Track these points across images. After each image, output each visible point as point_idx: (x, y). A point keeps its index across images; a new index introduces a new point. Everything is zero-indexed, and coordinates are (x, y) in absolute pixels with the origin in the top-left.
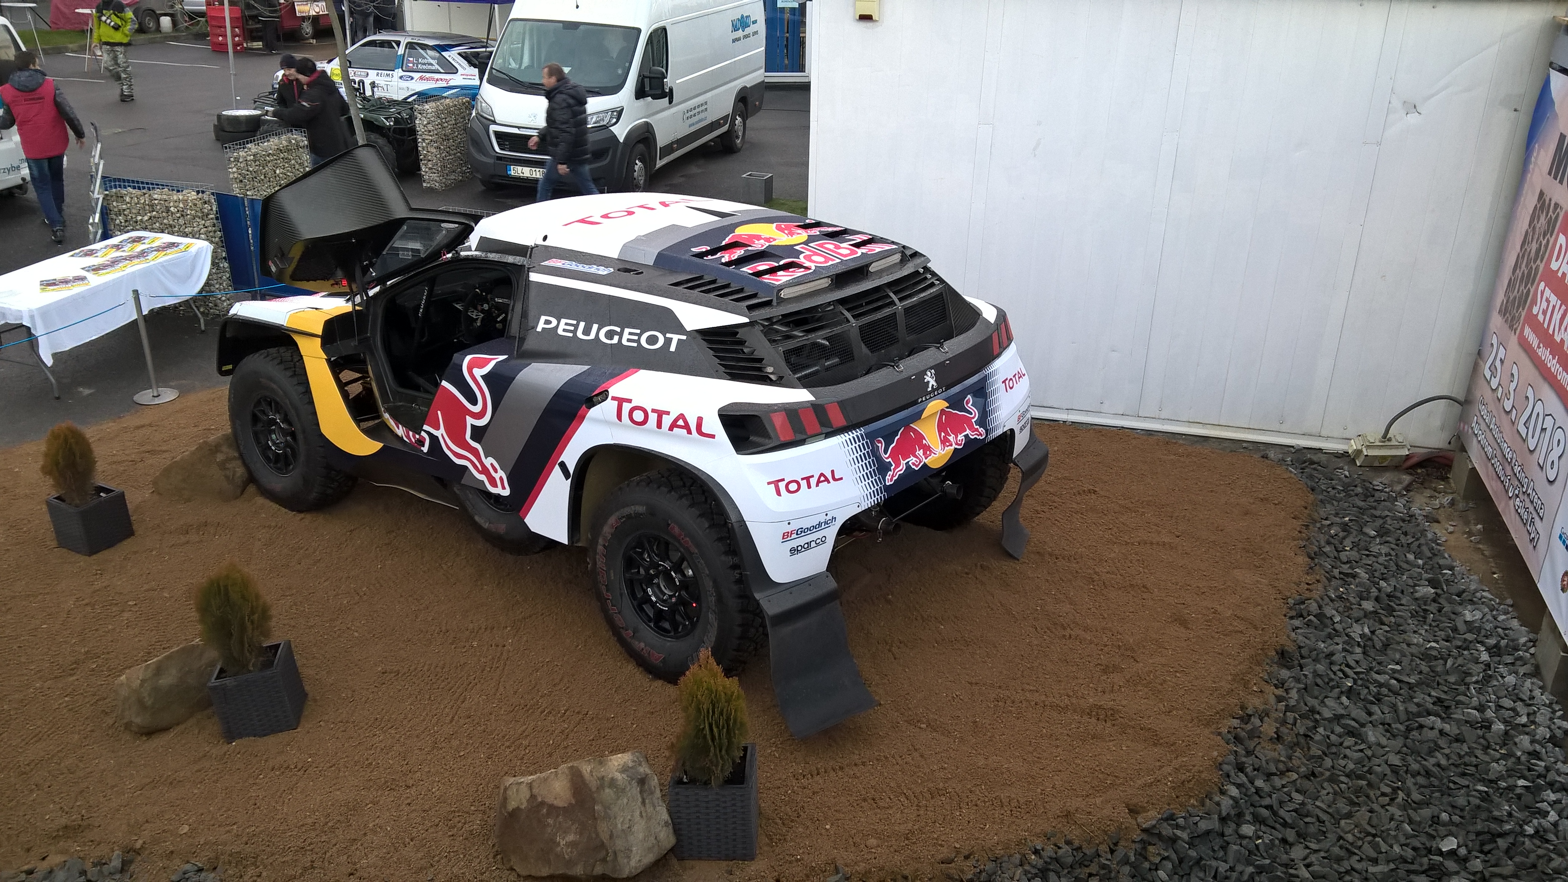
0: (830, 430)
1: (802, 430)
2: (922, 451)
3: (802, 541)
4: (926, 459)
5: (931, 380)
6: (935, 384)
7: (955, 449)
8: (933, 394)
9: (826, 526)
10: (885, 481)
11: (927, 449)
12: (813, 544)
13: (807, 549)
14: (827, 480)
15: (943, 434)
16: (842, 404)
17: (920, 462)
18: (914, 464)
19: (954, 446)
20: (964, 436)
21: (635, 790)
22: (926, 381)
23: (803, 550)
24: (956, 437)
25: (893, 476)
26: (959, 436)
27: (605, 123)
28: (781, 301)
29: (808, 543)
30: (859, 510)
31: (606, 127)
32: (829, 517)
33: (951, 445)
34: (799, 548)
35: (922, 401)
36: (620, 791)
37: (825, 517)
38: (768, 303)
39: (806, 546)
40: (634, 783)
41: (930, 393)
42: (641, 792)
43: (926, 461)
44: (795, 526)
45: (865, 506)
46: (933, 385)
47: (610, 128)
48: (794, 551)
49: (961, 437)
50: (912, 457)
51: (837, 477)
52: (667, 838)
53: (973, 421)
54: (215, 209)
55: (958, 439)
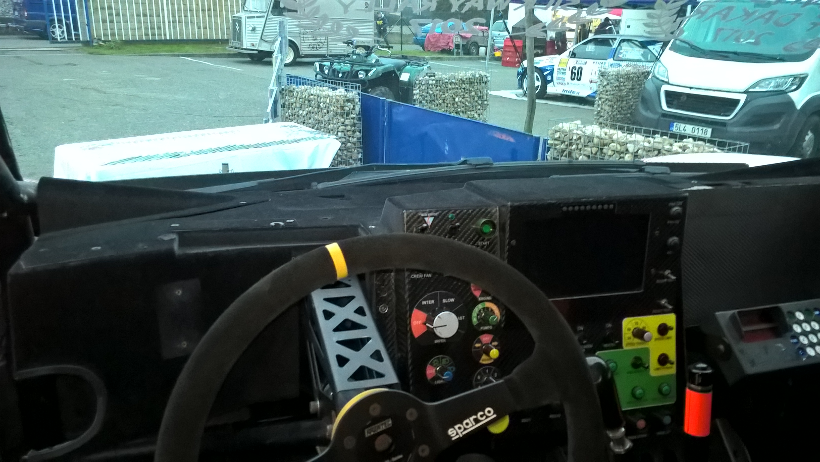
27: (784, 88)
31: (784, 92)
47: (789, 94)
54: (358, 108)
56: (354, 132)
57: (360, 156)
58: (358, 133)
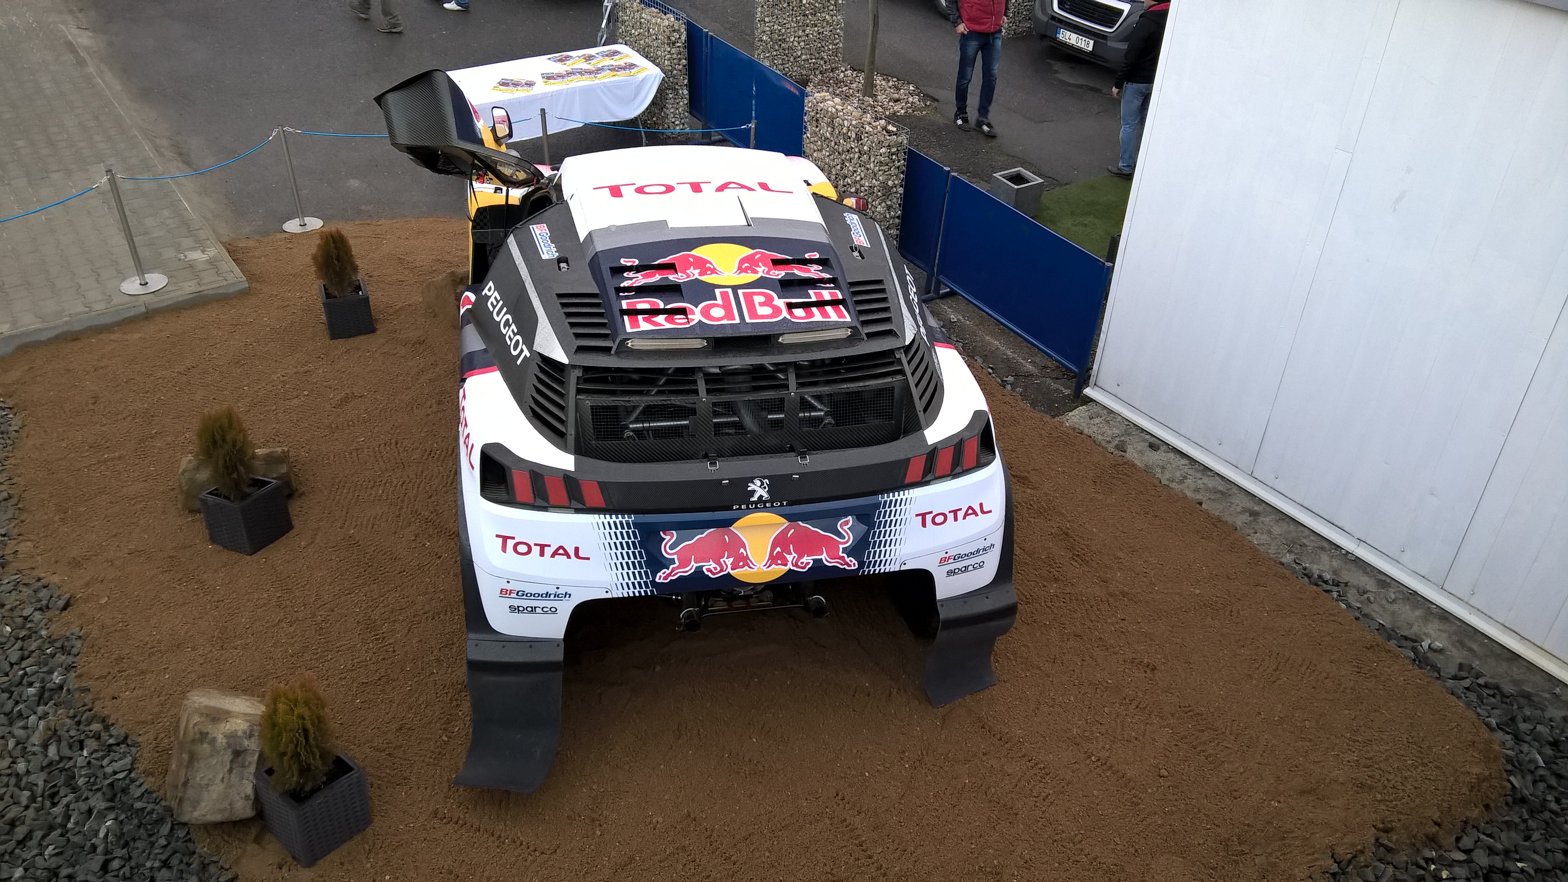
0: (580, 506)
1: (545, 498)
2: (731, 560)
3: (525, 603)
4: (732, 569)
5: (759, 490)
6: (766, 496)
7: (790, 569)
8: (761, 505)
9: (556, 598)
10: (654, 576)
11: (742, 560)
12: (538, 610)
13: (530, 612)
14: (567, 554)
15: (778, 549)
16: (604, 486)
17: (721, 571)
18: (709, 570)
19: (790, 566)
20: (814, 560)
21: (228, 757)
22: (749, 489)
23: (525, 611)
24: (801, 556)
25: (669, 575)
26: (805, 557)
28: (623, 350)
29: (532, 607)
30: (609, 596)
32: (562, 591)
33: (786, 565)
34: (521, 609)
35: (740, 508)
36: (215, 752)
37: (556, 590)
38: (607, 350)
39: (529, 609)
40: (229, 752)
41: (756, 503)
42: (232, 762)
43: (732, 572)
44: (514, 586)
45: (618, 593)
46: (761, 496)
48: (514, 609)
49: (808, 560)
50: (711, 562)
51: (581, 555)
52: (243, 809)
53: (841, 546)
54: (683, 37)
55: (802, 561)
56: (680, 59)
57: (686, 82)
58: (684, 61)
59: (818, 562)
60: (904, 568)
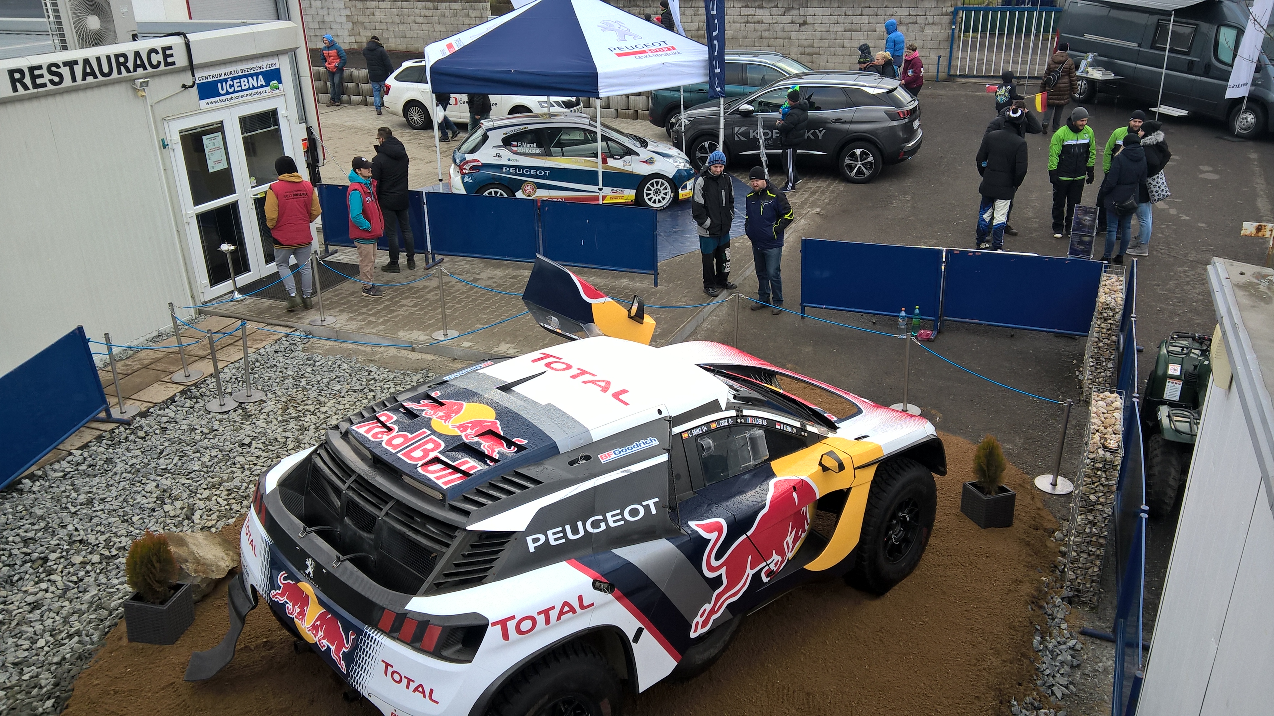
2: (299, 610)
5: (310, 567)
6: (312, 574)
7: (315, 642)
8: (310, 580)
10: (271, 590)
11: (302, 615)
14: (253, 547)
15: (318, 623)
17: (291, 613)
18: (288, 608)
19: (316, 639)
20: (328, 646)
22: (306, 562)
24: (324, 638)
25: (276, 596)
30: (258, 588)
32: (247, 569)
33: (316, 636)
46: (310, 573)
50: (291, 604)
51: (255, 552)
55: (323, 641)
59: (329, 648)
60: (369, 699)
